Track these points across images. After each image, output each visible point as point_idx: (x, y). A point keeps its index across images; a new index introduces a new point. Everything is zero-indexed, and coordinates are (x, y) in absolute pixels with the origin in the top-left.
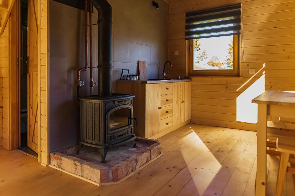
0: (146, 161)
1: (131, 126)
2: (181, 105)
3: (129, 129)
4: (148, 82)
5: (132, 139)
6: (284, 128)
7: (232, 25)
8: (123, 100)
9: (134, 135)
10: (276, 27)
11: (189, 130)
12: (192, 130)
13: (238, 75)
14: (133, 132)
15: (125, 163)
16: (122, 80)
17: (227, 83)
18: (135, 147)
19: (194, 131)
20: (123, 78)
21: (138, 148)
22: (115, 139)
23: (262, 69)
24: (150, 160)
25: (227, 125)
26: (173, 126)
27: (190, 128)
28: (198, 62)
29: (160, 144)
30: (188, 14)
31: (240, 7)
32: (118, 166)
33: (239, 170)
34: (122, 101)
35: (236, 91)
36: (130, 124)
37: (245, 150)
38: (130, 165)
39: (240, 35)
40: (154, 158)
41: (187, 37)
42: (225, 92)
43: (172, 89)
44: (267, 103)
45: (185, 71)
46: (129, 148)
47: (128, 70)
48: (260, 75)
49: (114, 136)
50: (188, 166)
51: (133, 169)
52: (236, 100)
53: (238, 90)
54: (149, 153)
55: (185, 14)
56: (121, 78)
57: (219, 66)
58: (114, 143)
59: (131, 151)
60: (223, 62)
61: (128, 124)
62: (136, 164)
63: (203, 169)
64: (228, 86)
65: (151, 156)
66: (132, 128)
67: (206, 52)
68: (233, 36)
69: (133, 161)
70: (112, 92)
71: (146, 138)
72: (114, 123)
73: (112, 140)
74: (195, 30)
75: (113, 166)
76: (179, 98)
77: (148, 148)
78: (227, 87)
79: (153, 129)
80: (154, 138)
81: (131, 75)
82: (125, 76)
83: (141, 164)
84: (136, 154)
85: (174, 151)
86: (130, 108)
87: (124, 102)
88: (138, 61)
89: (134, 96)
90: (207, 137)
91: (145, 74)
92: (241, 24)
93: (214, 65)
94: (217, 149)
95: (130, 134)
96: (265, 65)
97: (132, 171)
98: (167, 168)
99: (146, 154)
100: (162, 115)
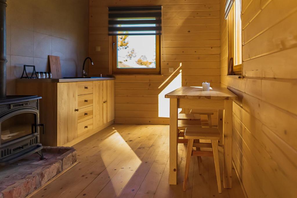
0: (55, 174)
1: (36, 134)
2: (103, 106)
3: (33, 139)
4: (60, 80)
5: (36, 150)
6: (192, 118)
7: (154, 25)
8: (24, 103)
9: (41, 144)
10: (189, 31)
11: (112, 131)
12: (115, 131)
13: (159, 73)
14: (39, 141)
15: (24, 181)
16: (25, 78)
17: (150, 81)
18: (42, 159)
19: (118, 131)
20: (26, 76)
21: (47, 159)
22: (10, 153)
23: (179, 67)
24: (62, 171)
25: (150, 122)
26: (94, 129)
27: (114, 129)
28: (127, 61)
29: (75, 151)
30: (111, 9)
31: (160, 9)
32: (13, 187)
33: (157, 163)
34: (22, 105)
35: (158, 88)
36: (34, 132)
37: (164, 143)
38: (32, 182)
39: (161, 36)
40: (67, 168)
41: (111, 33)
42: (148, 89)
43: (93, 88)
44: (177, 97)
45: (108, 68)
46: (34, 162)
47: (34, 67)
48: (178, 73)
49: (8, 149)
50: (108, 169)
51: (36, 186)
52: (157, 97)
53: (159, 87)
54: (60, 162)
55: (108, 8)
56: (23, 76)
57: (147, 65)
58: (9, 158)
59: (36, 165)
60: (151, 62)
61: (31, 133)
62: (41, 180)
63: (123, 168)
64: (151, 83)
65: (63, 167)
66: (37, 137)
67: (134, 50)
68: (155, 36)
69: (37, 177)
70: (6, 94)
71: (58, 146)
72: (11, 133)
73: (5, 155)
74: (118, 26)
75: (6, 188)
76: (101, 98)
77: (59, 157)
78: (150, 85)
79: (68, 134)
80: (69, 145)
81: (38, 73)
82: (29, 73)
83: (49, 178)
84: (41, 168)
85: (92, 156)
86: (35, 112)
87: (24, 105)
88: (49, 56)
89: (41, 98)
90: (130, 136)
91: (59, 71)
92: (162, 25)
93: (142, 63)
94: (139, 146)
95: (34, 144)
96: (182, 64)
97: (36, 188)
98: (83, 176)
99: (57, 165)
100: (80, 117)
